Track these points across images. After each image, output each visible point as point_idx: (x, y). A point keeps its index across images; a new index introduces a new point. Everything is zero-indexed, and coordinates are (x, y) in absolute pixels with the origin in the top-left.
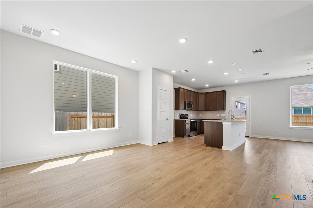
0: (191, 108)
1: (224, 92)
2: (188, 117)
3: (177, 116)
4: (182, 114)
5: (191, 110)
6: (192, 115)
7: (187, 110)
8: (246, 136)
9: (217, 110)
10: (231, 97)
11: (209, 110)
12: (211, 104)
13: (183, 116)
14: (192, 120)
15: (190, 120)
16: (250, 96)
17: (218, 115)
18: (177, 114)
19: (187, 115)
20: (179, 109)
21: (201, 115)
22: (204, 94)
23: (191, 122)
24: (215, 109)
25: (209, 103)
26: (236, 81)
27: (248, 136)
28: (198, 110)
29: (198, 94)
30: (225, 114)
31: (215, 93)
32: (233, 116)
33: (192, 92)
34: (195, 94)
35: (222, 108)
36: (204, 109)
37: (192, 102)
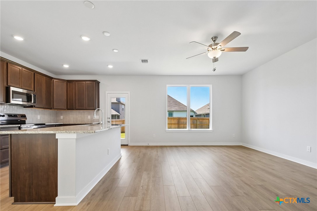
0: (29, 104)
1: (97, 83)
2: (25, 121)
6: (39, 117)
7: (25, 107)
8: (122, 145)
9: (86, 109)
10: (107, 92)
11: (73, 109)
16: (129, 92)
19: (24, 116)
21: (62, 117)
22: (65, 82)
24: (83, 108)
25: (73, 98)
26: (110, 67)
27: (127, 145)
28: (53, 109)
29: (53, 80)
30: (98, 116)
31: (83, 82)
32: (109, 118)
33: (35, 72)
34: (44, 79)
35: (94, 107)
36: (66, 106)
37: (34, 91)
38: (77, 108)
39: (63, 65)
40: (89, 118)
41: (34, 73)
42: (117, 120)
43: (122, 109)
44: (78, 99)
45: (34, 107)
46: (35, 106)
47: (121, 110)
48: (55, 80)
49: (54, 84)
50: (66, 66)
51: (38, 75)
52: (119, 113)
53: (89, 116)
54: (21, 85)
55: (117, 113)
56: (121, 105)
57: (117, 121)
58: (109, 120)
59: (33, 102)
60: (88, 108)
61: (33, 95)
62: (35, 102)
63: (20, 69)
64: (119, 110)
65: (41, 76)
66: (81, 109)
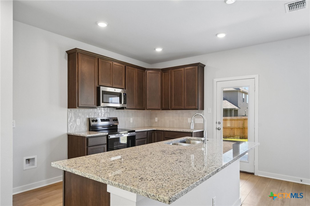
2: (117, 126)
3: (78, 124)
4: (94, 120)
6: (131, 120)
7: (117, 109)
8: (241, 172)
9: (184, 109)
10: (216, 80)
11: (169, 109)
15: (107, 136)
16: (256, 76)
17: (189, 120)
19: (115, 120)
22: (160, 72)
24: (181, 107)
25: (168, 93)
26: (221, 36)
27: (253, 174)
28: (146, 109)
29: (146, 71)
30: (202, 119)
31: (182, 69)
32: (219, 123)
33: (126, 65)
34: (136, 71)
35: (195, 105)
36: (160, 105)
37: (125, 89)
38: (173, 107)
39: (155, 49)
40: (189, 122)
42: (233, 118)
43: (242, 100)
44: (174, 94)
46: (127, 108)
47: (240, 102)
48: (148, 72)
49: (147, 76)
50: (159, 50)
51: (130, 67)
52: (237, 106)
53: (188, 118)
54: (111, 83)
55: (233, 107)
56: (241, 94)
57: (234, 120)
58: (219, 126)
59: (123, 103)
60: (187, 107)
61: (124, 93)
62: (125, 103)
64: (237, 102)
65: (132, 68)
66: (178, 108)
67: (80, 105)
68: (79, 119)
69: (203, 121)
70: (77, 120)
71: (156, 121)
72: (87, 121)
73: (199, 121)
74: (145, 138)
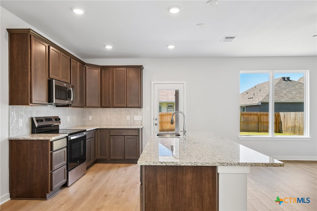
0: (67, 102)
1: (139, 69)
3: (21, 125)
4: (39, 120)
5: (67, 106)
7: (57, 106)
9: (127, 107)
10: (153, 83)
12: (115, 92)
13: (41, 124)
14: (73, 138)
15: (67, 137)
16: (185, 82)
17: (128, 118)
18: (21, 121)
19: (57, 119)
20: (27, 104)
21: (90, 118)
22: (100, 70)
23: (70, 144)
24: (124, 105)
26: (171, 47)
28: (85, 107)
29: (85, 66)
30: (141, 116)
31: (124, 69)
32: (156, 119)
34: (78, 65)
35: (138, 104)
37: (70, 84)
38: (115, 105)
39: (105, 46)
41: (70, 58)
45: (70, 106)
46: (72, 105)
48: (87, 67)
49: (87, 72)
50: (109, 47)
51: (74, 61)
53: (128, 116)
54: (60, 76)
58: (156, 122)
59: (72, 100)
60: (130, 105)
63: (59, 53)
66: (120, 106)
67: (33, 102)
68: (21, 119)
69: (141, 118)
70: (19, 120)
71: (90, 119)
72: (29, 121)
73: (137, 118)
74: (91, 138)
